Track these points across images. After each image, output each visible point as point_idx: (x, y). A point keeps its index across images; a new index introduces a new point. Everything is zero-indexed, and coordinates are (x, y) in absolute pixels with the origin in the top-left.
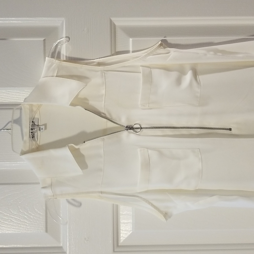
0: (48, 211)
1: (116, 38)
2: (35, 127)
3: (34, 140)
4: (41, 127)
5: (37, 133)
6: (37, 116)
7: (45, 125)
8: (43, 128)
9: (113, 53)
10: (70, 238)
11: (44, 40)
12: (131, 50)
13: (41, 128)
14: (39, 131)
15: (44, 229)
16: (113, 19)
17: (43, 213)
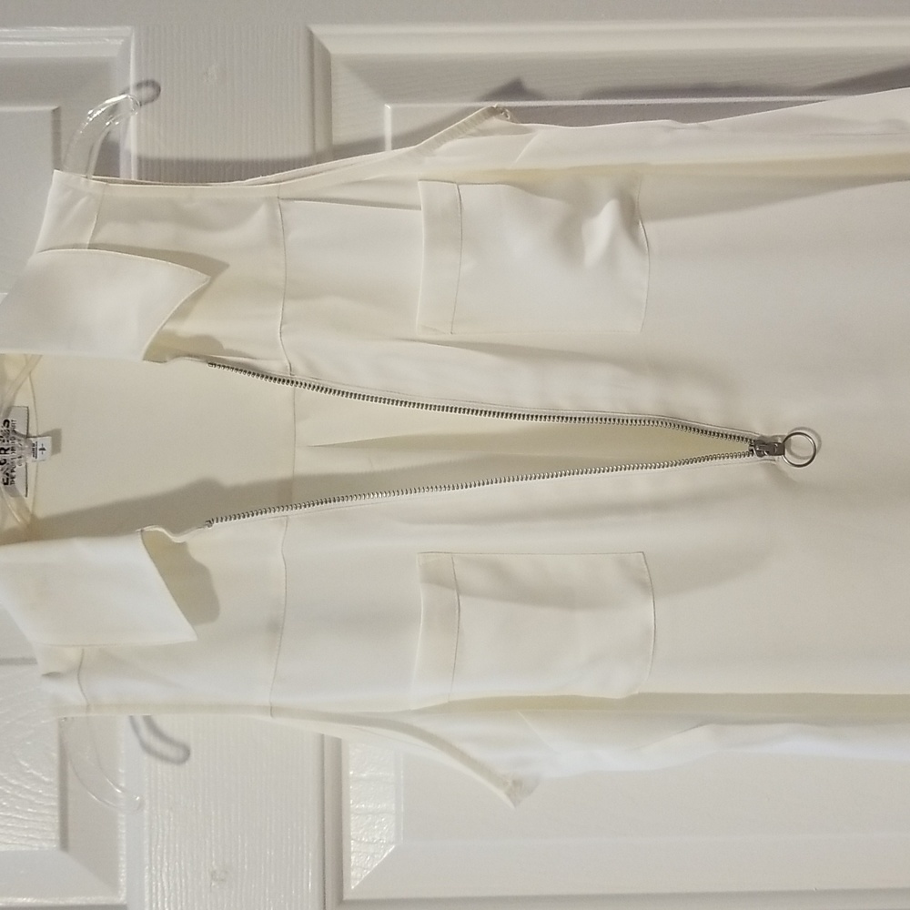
0: (70, 768)
1: (334, 105)
2: (16, 442)
3: (14, 494)
4: (40, 442)
5: (24, 465)
6: (22, 400)
7: (56, 435)
8: (48, 446)
10: (154, 872)
11: (54, 111)
13: (39, 447)
14: (30, 459)
15: (55, 836)
16: (317, 30)
17: (51, 778)
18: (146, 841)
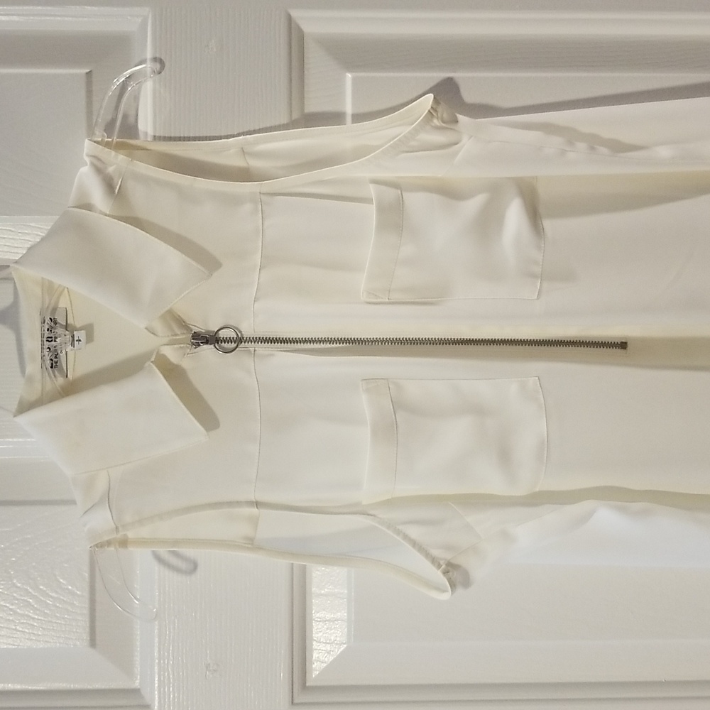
1: (306, 73)
4: (77, 335)
5: (64, 353)
6: (63, 303)
8: (83, 338)
9: (296, 115)
10: (162, 665)
11: (87, 73)
12: (349, 109)
13: (76, 338)
15: (86, 637)
16: (295, 14)
17: (82, 591)
18: (156, 640)
